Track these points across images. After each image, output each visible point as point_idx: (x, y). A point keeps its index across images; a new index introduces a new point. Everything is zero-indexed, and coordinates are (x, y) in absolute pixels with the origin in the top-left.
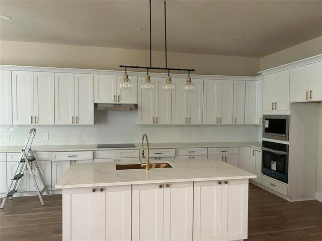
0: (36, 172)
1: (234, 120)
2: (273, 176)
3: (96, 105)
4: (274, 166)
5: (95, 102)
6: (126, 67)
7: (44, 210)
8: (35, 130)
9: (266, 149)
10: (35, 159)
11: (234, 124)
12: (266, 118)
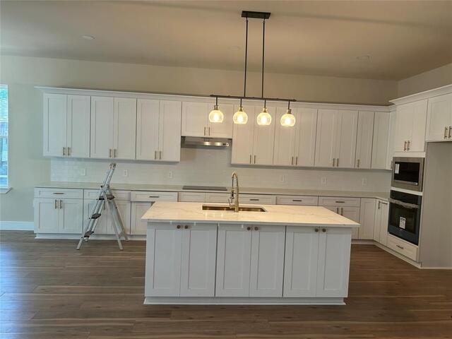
0: (114, 213)
1: (357, 162)
2: (401, 235)
3: (183, 138)
4: (402, 224)
5: (183, 135)
6: (217, 96)
7: (122, 255)
8: (115, 165)
9: (394, 201)
10: (114, 197)
11: (356, 167)
12: (396, 161)
